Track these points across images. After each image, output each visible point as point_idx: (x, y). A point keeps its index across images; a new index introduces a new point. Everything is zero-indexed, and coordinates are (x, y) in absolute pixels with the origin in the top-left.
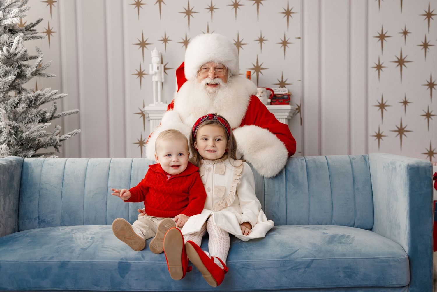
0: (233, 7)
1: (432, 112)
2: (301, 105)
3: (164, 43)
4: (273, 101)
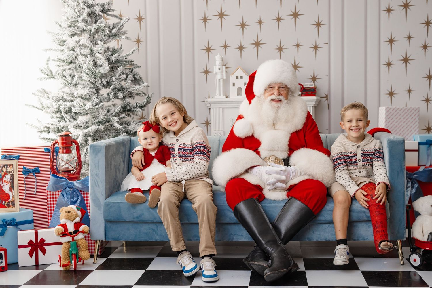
0: (276, 21)
1: (430, 98)
2: (328, 94)
3: (224, 49)
4: (303, 93)
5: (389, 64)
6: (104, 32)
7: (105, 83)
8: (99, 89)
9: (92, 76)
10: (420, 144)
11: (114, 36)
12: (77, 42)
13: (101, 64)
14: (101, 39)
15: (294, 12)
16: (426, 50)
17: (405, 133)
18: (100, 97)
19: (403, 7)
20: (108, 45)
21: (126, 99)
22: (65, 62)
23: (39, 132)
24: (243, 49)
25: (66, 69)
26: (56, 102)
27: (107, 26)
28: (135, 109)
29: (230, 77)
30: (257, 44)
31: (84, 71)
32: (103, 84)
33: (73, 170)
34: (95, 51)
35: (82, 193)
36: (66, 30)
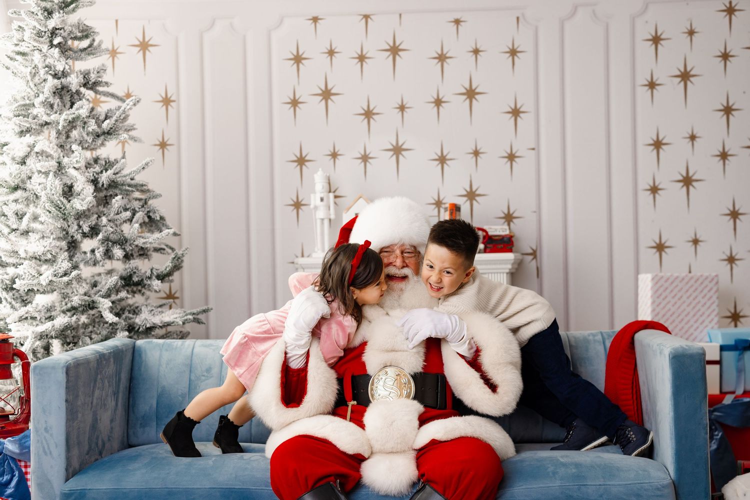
0: (434, 105)
1: (736, 255)
2: (537, 248)
3: (332, 160)
4: (488, 246)
5: (654, 190)
6: (86, 126)
7: (86, 229)
8: (76, 240)
9: (59, 216)
10: (723, 348)
11: (106, 135)
12: (29, 146)
13: (80, 191)
14: (81, 141)
15: (468, 89)
16: (726, 161)
17: (692, 326)
18: (78, 257)
19: (680, 79)
20: (97, 152)
21: (132, 262)
22: (4, 188)
24: (370, 160)
25: (8, 201)
27: (94, 115)
28: (149, 282)
29: (344, 214)
30: (397, 150)
31: (44, 204)
32: (83, 230)
33: (13, 414)
34: (66, 164)
35: (23, 464)
36: (9, 122)
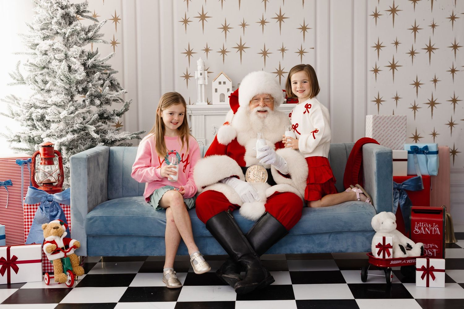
0: (261, 24)
1: (417, 105)
3: (206, 52)
4: (288, 100)
5: (376, 71)
6: (79, 35)
7: (80, 89)
8: (74, 95)
9: (67, 82)
11: (90, 40)
12: (50, 46)
13: (77, 69)
14: (76, 43)
15: (279, 15)
16: (414, 56)
18: (75, 104)
19: (391, 12)
20: (83, 48)
21: (104, 106)
22: (38, 67)
23: (9, 141)
24: (226, 53)
25: (38, 74)
26: (27, 109)
27: (83, 29)
28: (113, 117)
29: (213, 82)
30: (241, 48)
31: (59, 76)
32: (78, 90)
33: (55, 182)
34: (70, 55)
35: (62, 206)
36: (38, 32)
